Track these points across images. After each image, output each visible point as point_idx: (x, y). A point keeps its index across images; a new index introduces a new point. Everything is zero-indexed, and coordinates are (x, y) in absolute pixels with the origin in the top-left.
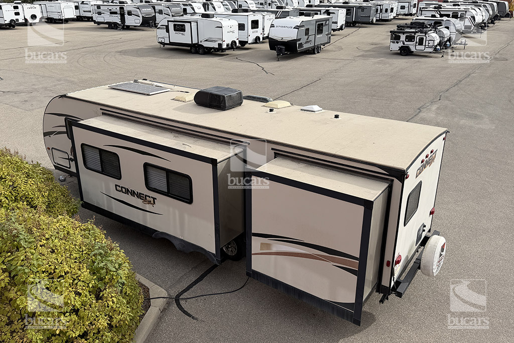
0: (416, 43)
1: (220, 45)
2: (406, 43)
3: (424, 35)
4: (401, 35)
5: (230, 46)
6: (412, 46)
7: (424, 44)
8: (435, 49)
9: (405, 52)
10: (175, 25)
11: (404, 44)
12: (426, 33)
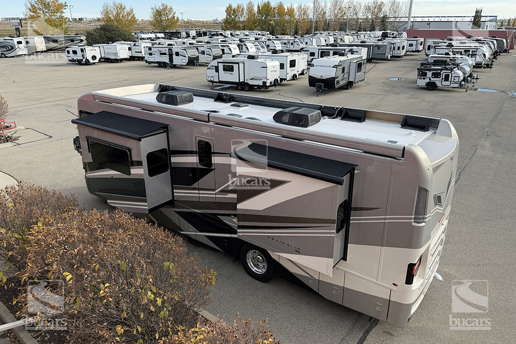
0: (442, 79)
1: (264, 83)
2: (432, 79)
3: (450, 71)
4: (428, 72)
5: (273, 83)
6: (438, 82)
7: (450, 80)
8: (461, 85)
9: (431, 87)
10: (224, 66)
11: (430, 80)
12: (451, 70)
